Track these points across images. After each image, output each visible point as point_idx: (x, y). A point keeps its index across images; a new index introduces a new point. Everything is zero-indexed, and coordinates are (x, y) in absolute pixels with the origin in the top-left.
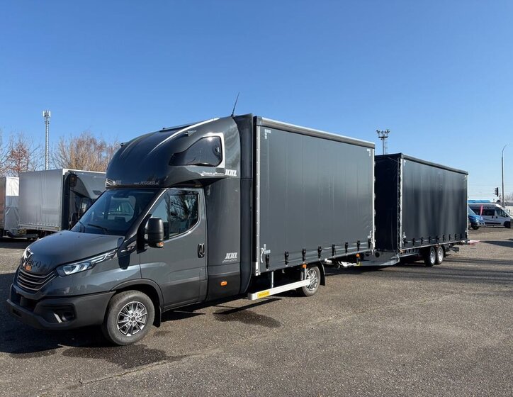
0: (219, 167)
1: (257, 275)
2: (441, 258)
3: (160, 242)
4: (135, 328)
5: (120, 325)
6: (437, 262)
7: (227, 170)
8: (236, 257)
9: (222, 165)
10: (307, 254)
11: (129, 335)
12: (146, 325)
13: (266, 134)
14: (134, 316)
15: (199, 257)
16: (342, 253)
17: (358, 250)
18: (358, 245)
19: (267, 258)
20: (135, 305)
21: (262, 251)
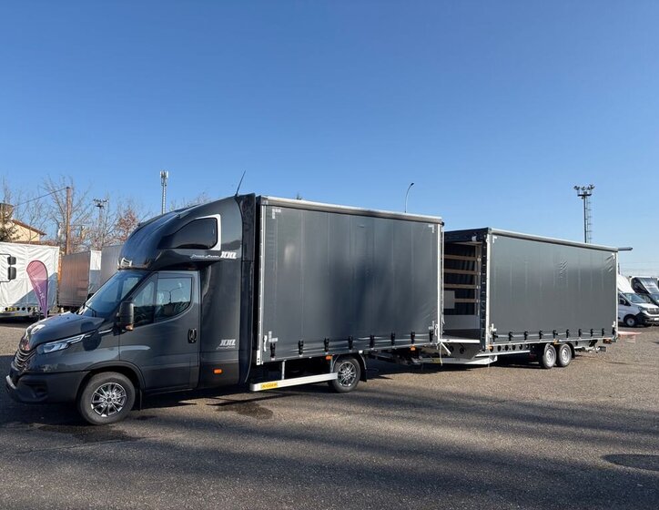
0: (213, 249)
1: (258, 364)
2: (565, 359)
3: (129, 324)
4: (112, 410)
5: (95, 405)
6: (558, 364)
7: (223, 253)
8: (233, 344)
9: (218, 248)
10: (330, 344)
11: (103, 415)
12: (124, 407)
13: (273, 214)
14: (112, 397)
15: (190, 342)
16: (387, 344)
17: (413, 342)
18: (413, 337)
19: (272, 347)
20: (113, 386)
21: (266, 339)
